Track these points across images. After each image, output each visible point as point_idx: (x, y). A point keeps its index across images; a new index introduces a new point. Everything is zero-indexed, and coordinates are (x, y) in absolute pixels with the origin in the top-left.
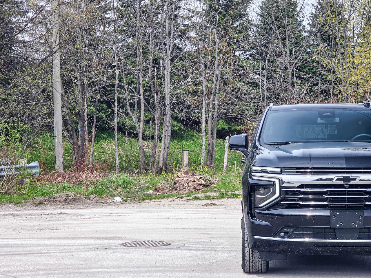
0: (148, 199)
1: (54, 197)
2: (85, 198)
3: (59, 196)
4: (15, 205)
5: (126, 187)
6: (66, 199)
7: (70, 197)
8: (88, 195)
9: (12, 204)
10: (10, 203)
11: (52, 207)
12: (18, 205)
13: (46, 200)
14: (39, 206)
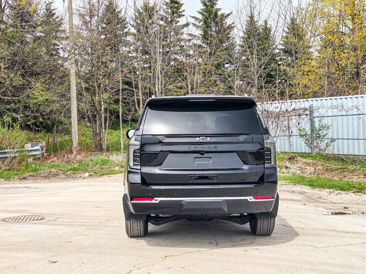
0: (108, 174)
1: (40, 173)
2: (62, 174)
3: (44, 173)
4: (5, 179)
5: (103, 164)
6: (48, 174)
7: (52, 173)
8: (67, 171)
9: (3, 179)
10: (2, 178)
11: (32, 181)
12: (8, 179)
13: (31, 176)
14: (23, 180)
